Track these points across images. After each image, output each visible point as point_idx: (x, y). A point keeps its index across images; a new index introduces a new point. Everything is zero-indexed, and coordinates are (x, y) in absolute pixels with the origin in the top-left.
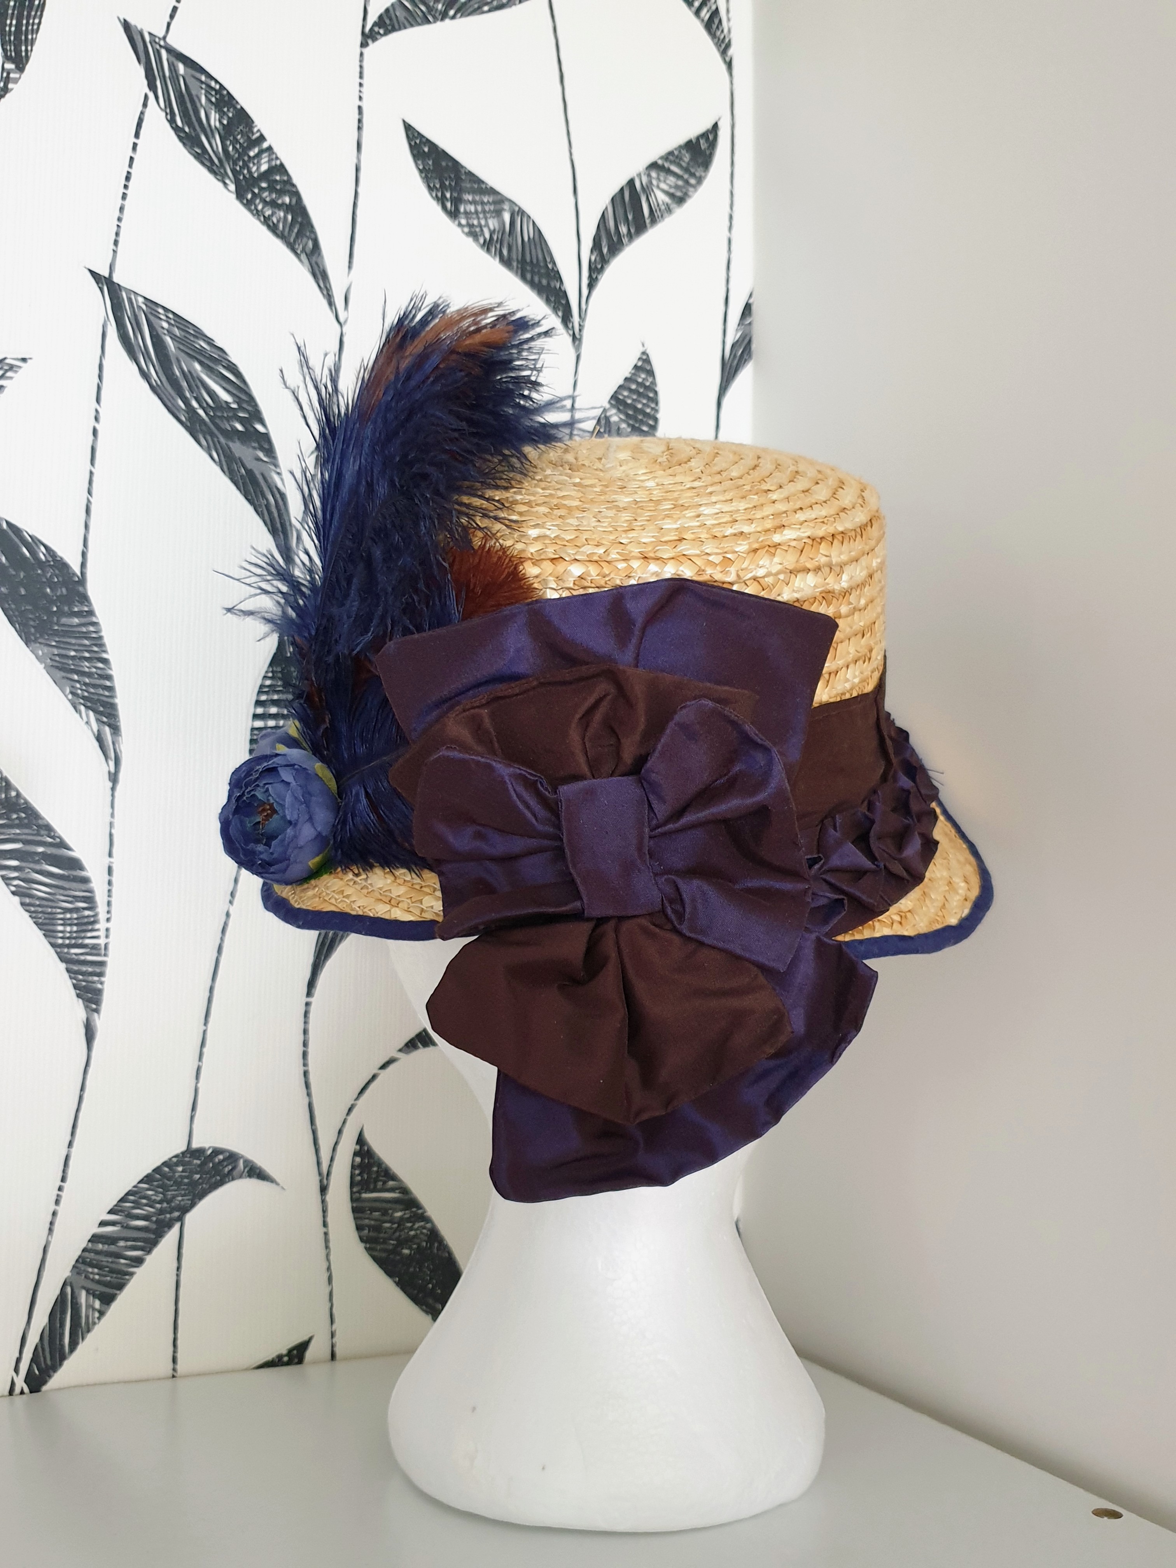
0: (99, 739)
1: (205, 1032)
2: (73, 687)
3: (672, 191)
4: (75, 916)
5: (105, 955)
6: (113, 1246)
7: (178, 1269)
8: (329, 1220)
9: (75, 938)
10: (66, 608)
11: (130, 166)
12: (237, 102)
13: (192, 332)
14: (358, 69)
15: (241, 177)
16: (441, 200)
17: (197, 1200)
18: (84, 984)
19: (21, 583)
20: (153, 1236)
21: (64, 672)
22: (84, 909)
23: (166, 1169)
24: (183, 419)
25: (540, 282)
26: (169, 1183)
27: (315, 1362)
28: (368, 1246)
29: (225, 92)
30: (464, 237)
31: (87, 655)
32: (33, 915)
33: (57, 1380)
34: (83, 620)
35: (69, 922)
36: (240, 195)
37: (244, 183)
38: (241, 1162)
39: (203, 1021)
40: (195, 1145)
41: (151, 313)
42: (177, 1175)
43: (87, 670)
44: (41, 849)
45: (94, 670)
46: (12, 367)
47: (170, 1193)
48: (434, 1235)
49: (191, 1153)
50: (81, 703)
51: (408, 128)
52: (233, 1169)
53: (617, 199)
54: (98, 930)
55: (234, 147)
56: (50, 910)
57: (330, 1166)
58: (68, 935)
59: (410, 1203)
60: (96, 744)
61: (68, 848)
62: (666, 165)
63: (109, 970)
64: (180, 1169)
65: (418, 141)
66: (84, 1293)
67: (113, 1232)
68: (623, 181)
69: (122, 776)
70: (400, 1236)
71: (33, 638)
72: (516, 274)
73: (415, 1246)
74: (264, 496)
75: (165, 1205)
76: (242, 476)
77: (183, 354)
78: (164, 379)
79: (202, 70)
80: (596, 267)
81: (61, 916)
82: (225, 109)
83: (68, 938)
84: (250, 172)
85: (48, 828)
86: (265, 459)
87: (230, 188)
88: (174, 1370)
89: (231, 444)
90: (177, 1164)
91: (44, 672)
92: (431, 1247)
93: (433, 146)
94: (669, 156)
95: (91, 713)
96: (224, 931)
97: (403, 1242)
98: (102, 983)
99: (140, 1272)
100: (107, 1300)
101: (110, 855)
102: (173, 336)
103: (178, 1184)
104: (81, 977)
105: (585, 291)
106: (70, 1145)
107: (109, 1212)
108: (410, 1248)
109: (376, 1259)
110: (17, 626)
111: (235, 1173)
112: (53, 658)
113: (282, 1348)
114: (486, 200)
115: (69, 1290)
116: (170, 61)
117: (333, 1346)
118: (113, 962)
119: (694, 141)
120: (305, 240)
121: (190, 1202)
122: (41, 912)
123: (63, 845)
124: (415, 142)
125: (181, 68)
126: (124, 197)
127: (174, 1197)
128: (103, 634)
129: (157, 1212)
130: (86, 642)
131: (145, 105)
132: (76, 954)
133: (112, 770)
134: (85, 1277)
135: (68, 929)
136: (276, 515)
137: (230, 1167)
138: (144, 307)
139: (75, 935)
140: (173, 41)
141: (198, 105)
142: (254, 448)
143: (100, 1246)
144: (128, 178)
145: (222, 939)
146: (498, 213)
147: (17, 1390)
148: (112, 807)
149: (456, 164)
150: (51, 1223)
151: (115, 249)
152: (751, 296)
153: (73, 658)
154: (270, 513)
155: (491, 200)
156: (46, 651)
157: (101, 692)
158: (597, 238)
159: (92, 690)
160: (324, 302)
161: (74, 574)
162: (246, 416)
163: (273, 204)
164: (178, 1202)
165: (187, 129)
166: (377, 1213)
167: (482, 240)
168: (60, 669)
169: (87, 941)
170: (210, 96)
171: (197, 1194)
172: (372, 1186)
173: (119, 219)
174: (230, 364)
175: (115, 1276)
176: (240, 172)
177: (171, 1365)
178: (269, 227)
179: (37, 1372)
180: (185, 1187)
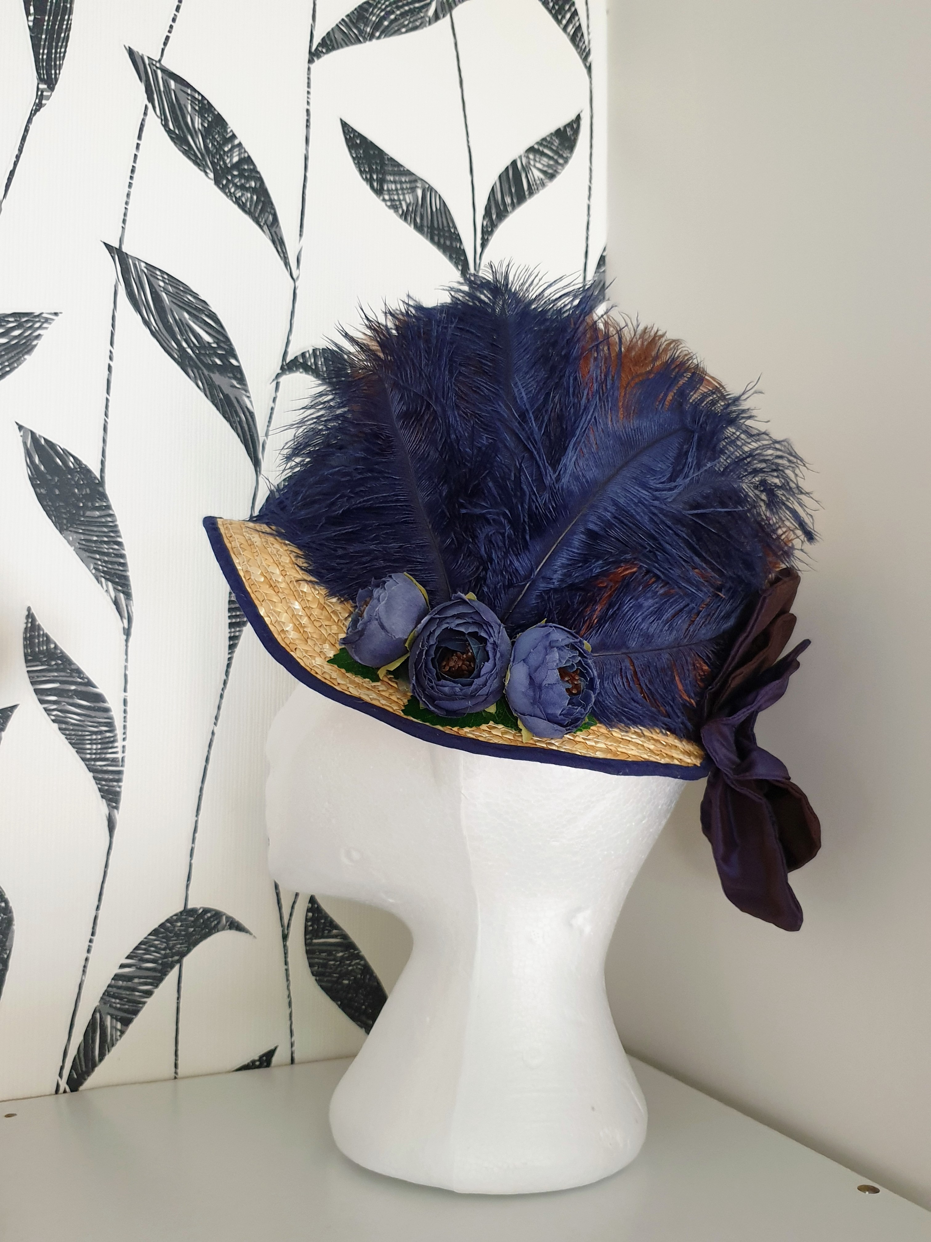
0: (116, 603)
1: (196, 822)
2: (95, 564)
3: (545, 169)
4: (99, 737)
5: (122, 766)
6: (130, 983)
7: (178, 998)
8: (289, 960)
9: (100, 754)
10: (90, 504)
11: (135, 162)
12: (215, 109)
13: (182, 289)
14: (306, 81)
15: (218, 168)
16: (370, 181)
17: (192, 947)
18: (106, 788)
19: (56, 486)
20: (160, 975)
21: (88, 552)
22: (106, 731)
23: (169, 925)
24: (176, 356)
25: (445, 243)
26: (171, 935)
27: (280, 1066)
28: (318, 978)
29: (206, 102)
30: (387, 208)
31: (106, 539)
32: (68, 737)
33: (90, 1082)
34: (103, 513)
35: (94, 742)
36: (217, 182)
37: (220, 172)
38: (224, 918)
39: (195, 814)
40: (190, 906)
41: (151, 275)
42: (177, 928)
43: (106, 550)
44: (73, 687)
45: (111, 551)
46: (47, 320)
47: (171, 942)
48: (367, 970)
49: (187, 911)
50: (101, 576)
51: (344, 125)
52: (218, 923)
53: (503, 177)
54: (116, 747)
55: (213, 144)
56: (80, 733)
57: (290, 920)
58: (94, 751)
59: (348, 946)
60: (114, 607)
61: (94, 687)
62: (541, 149)
63: (125, 777)
64: (179, 924)
65: (352, 135)
66: (109, 1018)
67: (129, 972)
68: (508, 162)
69: (133, 630)
70: (341, 971)
71: (65, 527)
72: (427, 238)
73: (352, 978)
74: (238, 415)
75: (168, 951)
76: (221, 399)
77: (175, 306)
78: (161, 326)
79: (188, 85)
80: (487, 230)
81: (89, 737)
82: (206, 115)
83: (95, 754)
84: (225, 163)
85: (79, 672)
86: (238, 386)
87: (209, 176)
88: (176, 1073)
89: (212, 375)
90: (176, 921)
91: (74, 553)
92: (364, 979)
93: (363, 138)
94: (543, 142)
95: (110, 584)
96: (210, 746)
97: (342, 976)
98: (120, 787)
99: (150, 1001)
100: (126, 1022)
101: (125, 691)
102: (168, 293)
103: (177, 935)
104: (104, 783)
105: (479, 250)
106: (98, 908)
107: (128, 958)
108: (349, 980)
109: (322, 987)
110: (53, 518)
111: (220, 926)
112: (81, 542)
113: (254, 1054)
114: (403, 180)
115: (98, 1015)
116: (164, 79)
117: (292, 1053)
118: (128, 771)
119: (562, 129)
120: (267, 214)
121: (186, 949)
122: (74, 735)
123: (89, 684)
124: (350, 136)
125: (172, 84)
126: (130, 185)
127: (175, 945)
128: (118, 523)
129: (163, 957)
130: (105, 530)
131: (145, 114)
132: (101, 766)
133: (126, 626)
134: (110, 1006)
135: (94, 747)
136: (246, 428)
137: (216, 922)
138: (146, 270)
139: (99, 751)
140: (165, 63)
141: (185, 112)
142: (229, 378)
143: (120, 983)
144: (133, 171)
145: (209, 752)
146: (413, 190)
147: (61, 1090)
148: (126, 654)
149: (381, 153)
150: (85, 967)
151: (123, 226)
152: (604, 250)
153: (95, 542)
154: (242, 428)
155: (407, 180)
156: (75, 537)
157: (117, 567)
158: (488, 209)
159: (110, 566)
160: (282, 263)
161: (96, 478)
162: (224, 353)
163: (242, 187)
164: (177, 949)
165: (177, 132)
166: (324, 954)
167: (400, 212)
168: (86, 551)
169: (108, 756)
170: (194, 106)
171: (191, 943)
172: (320, 934)
173: (127, 203)
174: (211, 313)
175: (131, 1004)
176: (218, 163)
177: (173, 1069)
178: (239, 205)
179: (75, 1076)
180: (183, 938)
